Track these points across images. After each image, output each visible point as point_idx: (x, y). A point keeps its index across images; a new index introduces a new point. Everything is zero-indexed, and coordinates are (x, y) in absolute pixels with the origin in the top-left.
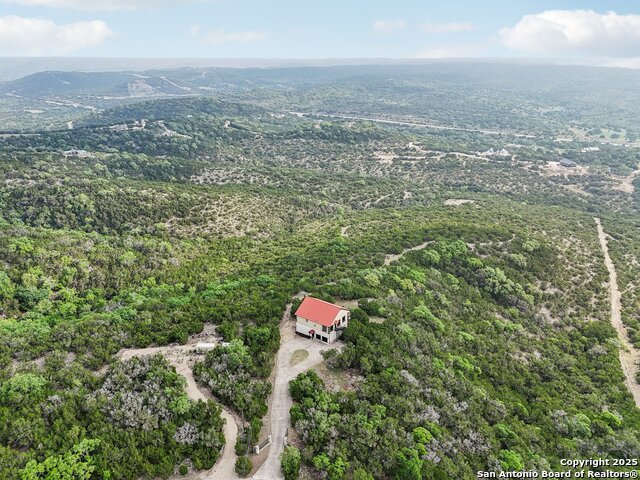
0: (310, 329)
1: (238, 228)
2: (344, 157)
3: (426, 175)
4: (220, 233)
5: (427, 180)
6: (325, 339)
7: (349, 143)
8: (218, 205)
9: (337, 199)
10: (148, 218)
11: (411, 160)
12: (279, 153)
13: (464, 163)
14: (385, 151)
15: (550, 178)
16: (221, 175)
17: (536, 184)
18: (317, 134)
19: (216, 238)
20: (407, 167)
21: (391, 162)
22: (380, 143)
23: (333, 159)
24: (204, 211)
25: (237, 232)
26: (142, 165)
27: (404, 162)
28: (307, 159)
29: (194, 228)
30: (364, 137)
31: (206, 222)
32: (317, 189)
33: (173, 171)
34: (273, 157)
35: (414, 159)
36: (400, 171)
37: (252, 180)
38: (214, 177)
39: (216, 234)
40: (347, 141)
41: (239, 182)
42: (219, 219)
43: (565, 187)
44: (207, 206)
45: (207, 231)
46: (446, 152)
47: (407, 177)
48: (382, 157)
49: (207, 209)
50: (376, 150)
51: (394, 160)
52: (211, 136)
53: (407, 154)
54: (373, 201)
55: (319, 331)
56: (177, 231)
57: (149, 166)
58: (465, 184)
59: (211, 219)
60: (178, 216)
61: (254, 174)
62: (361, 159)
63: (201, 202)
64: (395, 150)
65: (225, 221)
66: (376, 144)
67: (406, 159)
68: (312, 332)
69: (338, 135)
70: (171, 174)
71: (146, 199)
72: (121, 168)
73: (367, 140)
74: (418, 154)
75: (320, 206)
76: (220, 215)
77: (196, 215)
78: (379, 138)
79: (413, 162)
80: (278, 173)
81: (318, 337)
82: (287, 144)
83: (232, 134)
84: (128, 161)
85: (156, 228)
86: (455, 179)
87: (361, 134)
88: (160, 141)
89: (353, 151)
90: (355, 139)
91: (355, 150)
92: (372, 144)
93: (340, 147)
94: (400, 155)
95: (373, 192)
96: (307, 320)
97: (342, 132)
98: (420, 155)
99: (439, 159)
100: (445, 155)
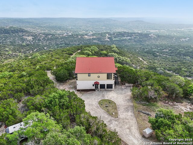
0: (93, 82)
2: (9, 39)
3: (48, 42)
5: (49, 44)
9: (15, 51)
11: (39, 38)
13: (60, 37)
14: (27, 36)
17: (85, 41)
20: (39, 40)
21: (32, 39)
22: (24, 33)
23: (4, 40)
27: (37, 39)
30: (16, 31)
32: (3, 49)
35: (41, 38)
40: (8, 33)
46: (51, 35)
48: (27, 38)
50: (23, 36)
53: (37, 36)
62: (18, 39)
64: (31, 36)
67: (37, 38)
68: (96, 84)
69: (3, 31)
73: (18, 33)
75: (8, 54)
81: (102, 86)
86: (59, 42)
87: (14, 30)
89: (13, 37)
90: (12, 32)
91: (14, 36)
92: (21, 34)
93: (6, 36)
94: (34, 37)
95: (31, 48)
96: (90, 74)
97: (5, 30)
98: (42, 36)
99: (50, 37)
100: (51, 36)
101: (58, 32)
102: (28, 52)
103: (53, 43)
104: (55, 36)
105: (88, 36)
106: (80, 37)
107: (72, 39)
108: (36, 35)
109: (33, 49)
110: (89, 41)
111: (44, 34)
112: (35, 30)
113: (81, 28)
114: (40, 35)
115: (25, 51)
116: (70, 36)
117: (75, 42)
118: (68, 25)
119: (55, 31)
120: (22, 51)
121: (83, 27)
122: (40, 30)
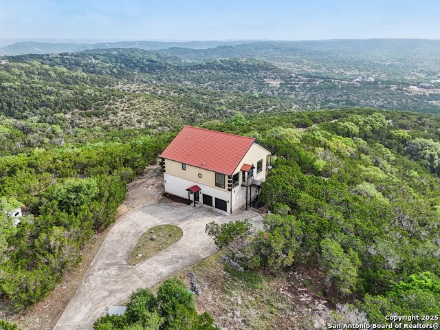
0: (190, 184)
1: (139, 122)
2: (239, 82)
3: (309, 94)
4: (121, 125)
5: (310, 99)
6: (221, 205)
7: (244, 73)
8: (121, 102)
9: (235, 107)
10: (48, 109)
11: (295, 84)
12: (186, 79)
13: (340, 86)
14: (273, 78)
15: (415, 96)
16: (132, 87)
17: (404, 100)
18: (217, 66)
19: (116, 130)
20: (293, 89)
21: (278, 86)
22: (268, 73)
23: (230, 84)
24: (107, 106)
25: (138, 125)
26: (60, 75)
27: (289, 86)
28: (209, 83)
29: (95, 120)
30: (256, 68)
31: (107, 115)
32: (217, 100)
33: (88, 81)
34: (181, 82)
35: (298, 84)
36: (286, 92)
37: (159, 92)
38: (126, 89)
39: (116, 126)
40: (242, 71)
41: (147, 93)
42: (121, 113)
43: (430, 102)
44: (111, 102)
45: (107, 123)
46: (323, 78)
47: (293, 96)
48: (271, 83)
49: (110, 105)
50: (265, 77)
51: (281, 84)
52: (131, 67)
53: (291, 80)
54: (265, 109)
55: (209, 189)
56: (77, 121)
57: (67, 76)
58: (342, 101)
59: (113, 113)
60: (81, 109)
61: (162, 88)
62: (254, 83)
63: (105, 98)
64: (281, 78)
65: (127, 115)
66: (266, 73)
67: (291, 84)
68: (195, 190)
69: (234, 67)
70: (86, 83)
71: (50, 93)
72: (39, 74)
73: (258, 71)
74: (300, 80)
75: (219, 110)
76: (122, 110)
77: (98, 109)
78: (267, 69)
79: (297, 86)
80: (183, 87)
81: (207, 199)
82: (193, 73)
83: (149, 65)
84: (47, 71)
85: (55, 117)
86: (334, 97)
87: (253, 66)
88: (86, 66)
89: (246, 78)
90: (248, 70)
91: (248, 77)
92: (262, 74)
93: (236, 76)
94: (286, 81)
95: (266, 103)
96: (185, 164)
97: (237, 64)
98: (302, 81)
99: (318, 83)
100: (323, 80)
101: (348, 73)
102: (256, 110)
103: (320, 97)
104: (331, 82)
105: (422, 87)
106: (393, 88)
107: (370, 91)
108: (291, 77)
109: (267, 106)
110: (416, 101)
111: (307, 77)
112: (299, 66)
113: (417, 67)
114: (298, 78)
115: (251, 108)
116: (370, 83)
117: (374, 101)
118: (384, 58)
119: (342, 70)
120: (247, 107)
121: (426, 64)
122: (309, 67)
